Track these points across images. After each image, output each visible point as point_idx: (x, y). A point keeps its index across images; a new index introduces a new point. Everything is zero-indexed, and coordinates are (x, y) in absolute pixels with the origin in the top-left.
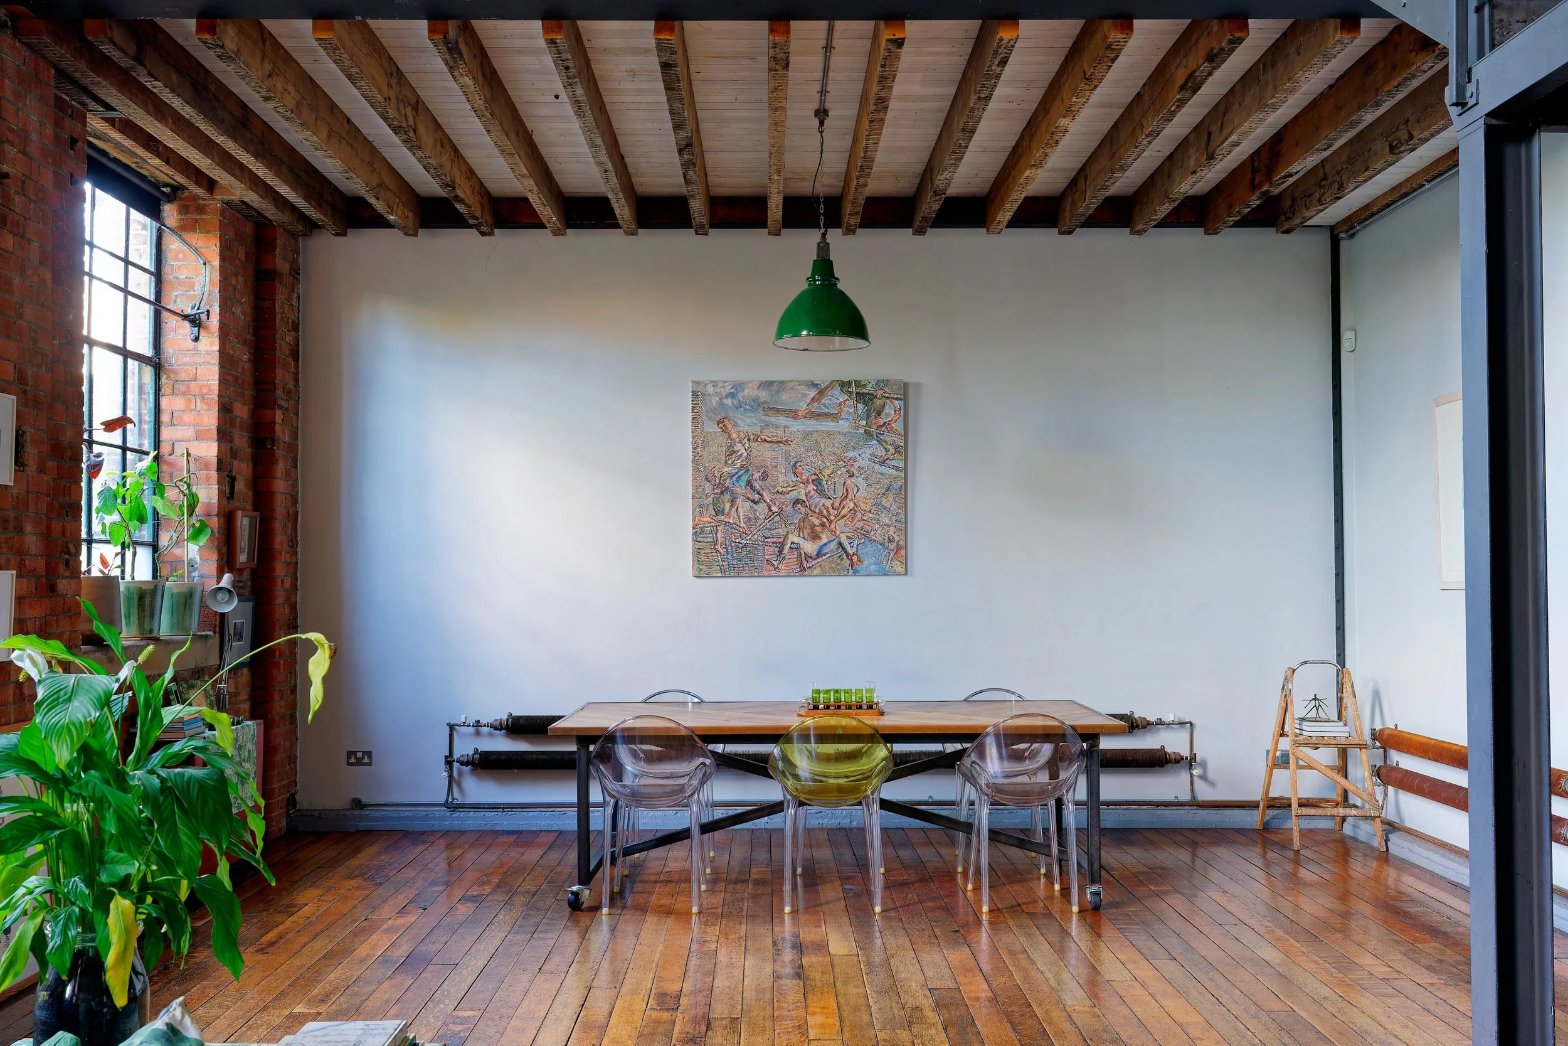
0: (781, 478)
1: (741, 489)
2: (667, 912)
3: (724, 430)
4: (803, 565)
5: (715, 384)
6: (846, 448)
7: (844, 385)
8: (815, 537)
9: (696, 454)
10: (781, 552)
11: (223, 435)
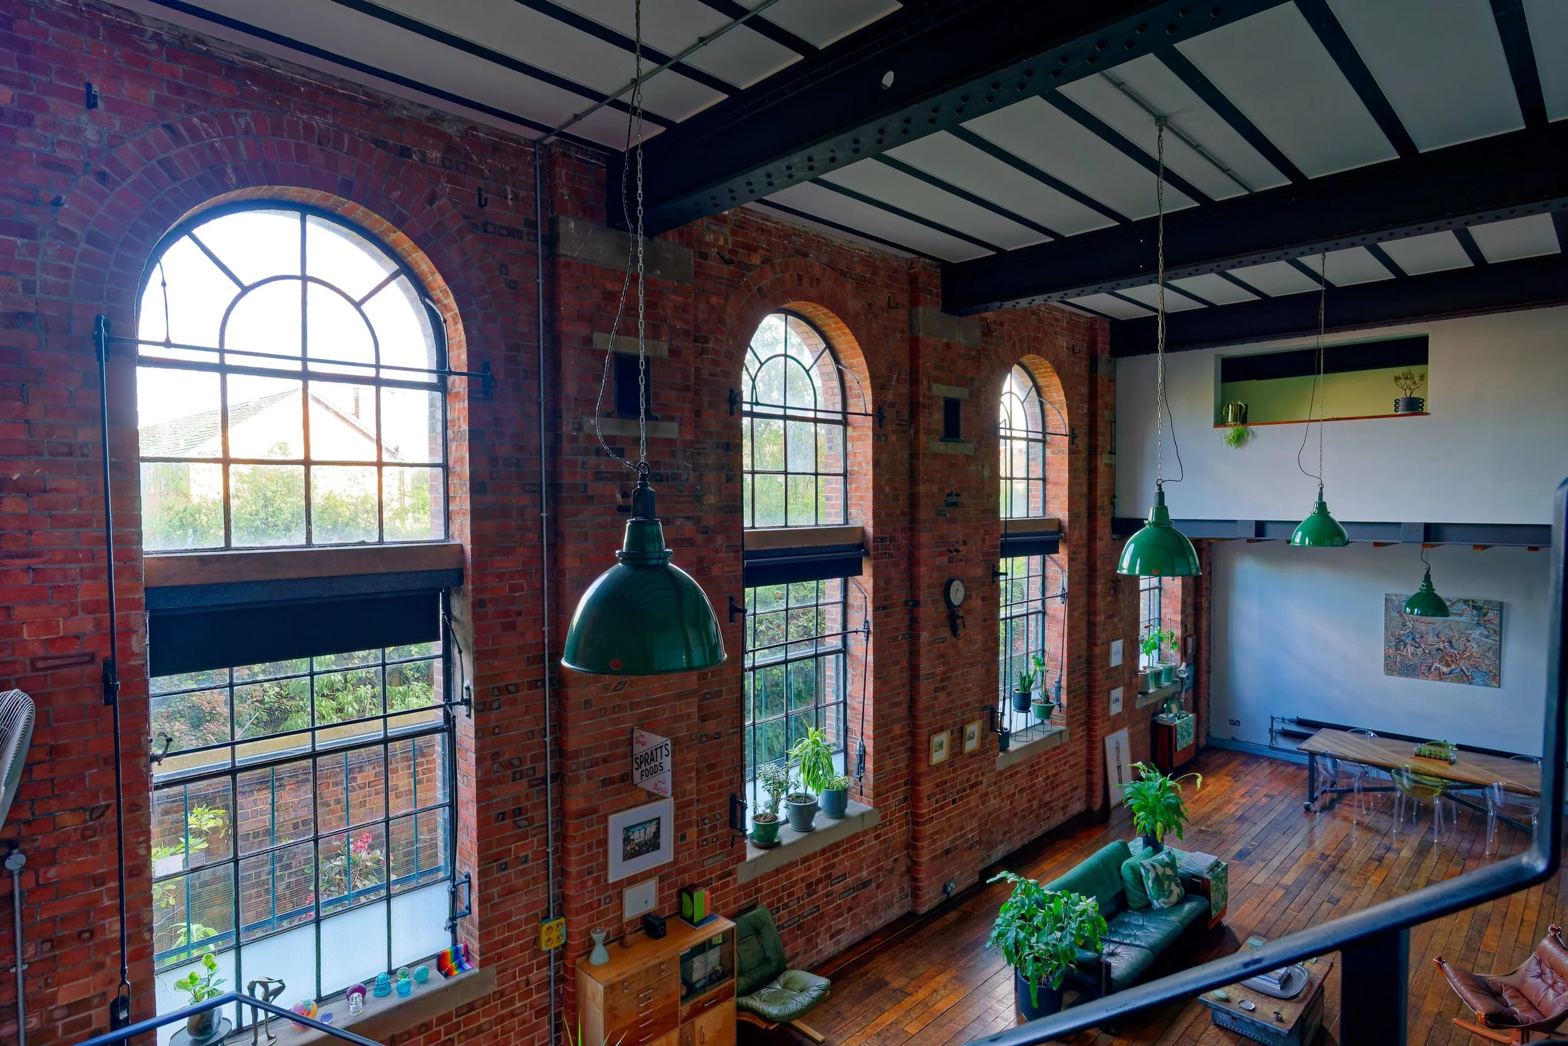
0: (1431, 638)
1: (1409, 641)
2: (1346, 819)
3: (1401, 616)
4: (1441, 676)
5: (1396, 596)
6: (1466, 628)
7: (1465, 602)
8: (1448, 665)
9: (1386, 624)
10: (1430, 669)
11: (1183, 612)
